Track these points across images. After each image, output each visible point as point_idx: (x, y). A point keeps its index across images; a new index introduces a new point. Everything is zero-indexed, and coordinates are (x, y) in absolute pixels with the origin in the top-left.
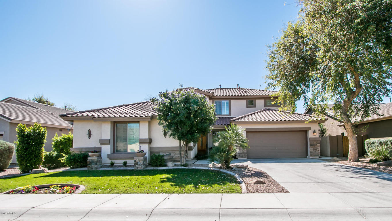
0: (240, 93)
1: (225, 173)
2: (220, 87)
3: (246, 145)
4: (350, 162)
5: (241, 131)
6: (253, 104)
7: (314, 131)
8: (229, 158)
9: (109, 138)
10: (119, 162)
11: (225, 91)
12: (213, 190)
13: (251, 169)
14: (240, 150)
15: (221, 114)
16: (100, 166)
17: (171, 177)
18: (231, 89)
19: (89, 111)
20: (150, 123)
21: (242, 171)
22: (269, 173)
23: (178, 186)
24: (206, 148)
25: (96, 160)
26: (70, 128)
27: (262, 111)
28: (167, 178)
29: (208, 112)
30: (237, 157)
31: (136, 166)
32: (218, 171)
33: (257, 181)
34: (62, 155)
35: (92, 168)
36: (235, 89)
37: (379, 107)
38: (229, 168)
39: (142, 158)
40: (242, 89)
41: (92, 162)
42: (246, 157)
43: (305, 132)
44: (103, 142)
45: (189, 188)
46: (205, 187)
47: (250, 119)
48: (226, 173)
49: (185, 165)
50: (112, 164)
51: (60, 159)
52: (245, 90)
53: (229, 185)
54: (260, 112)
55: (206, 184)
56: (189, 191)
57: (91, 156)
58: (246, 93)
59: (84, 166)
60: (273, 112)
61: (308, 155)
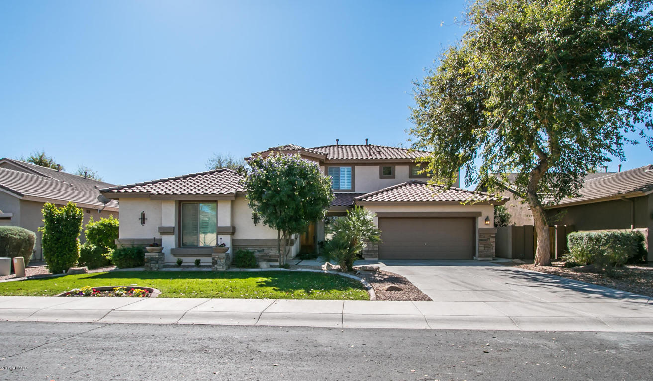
0: (370, 155)
1: (345, 277)
2: (337, 144)
3: (378, 238)
4: (537, 266)
5: (370, 217)
6: (390, 173)
7: (486, 218)
8: (351, 256)
9: (173, 225)
10: (189, 261)
11: (344, 150)
12: (331, 296)
13: (384, 273)
14: (368, 245)
15: (339, 189)
16: (162, 265)
17: (270, 281)
18: (355, 147)
19: (142, 185)
20: (233, 203)
21: (371, 276)
22: (409, 278)
23: (283, 291)
24: (314, 242)
25: (157, 257)
26: (101, 208)
27: (405, 185)
28: (265, 282)
29: (320, 187)
30: (363, 257)
31: (215, 266)
32: (336, 275)
33: (391, 287)
34: (107, 249)
35: (151, 268)
36: (362, 146)
37: (583, 184)
38: (350, 270)
39: (224, 254)
40: (374, 146)
41: (151, 260)
42: (376, 257)
43: (472, 219)
44: (164, 231)
45: (300, 293)
46: (320, 292)
47: (385, 197)
48: (348, 277)
49: (286, 266)
50: (179, 263)
51: (105, 255)
52: (378, 150)
53: (351, 291)
54: (401, 187)
55: (321, 289)
56: (300, 297)
57: (149, 251)
58: (380, 154)
59: (139, 266)
60: (423, 186)
61: (475, 256)
